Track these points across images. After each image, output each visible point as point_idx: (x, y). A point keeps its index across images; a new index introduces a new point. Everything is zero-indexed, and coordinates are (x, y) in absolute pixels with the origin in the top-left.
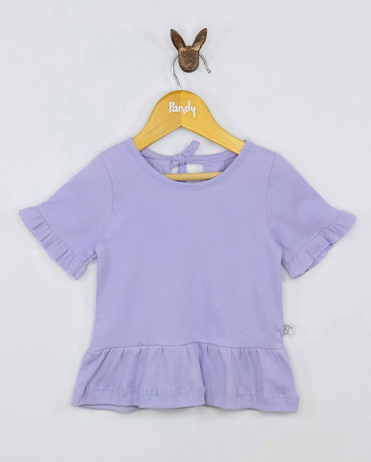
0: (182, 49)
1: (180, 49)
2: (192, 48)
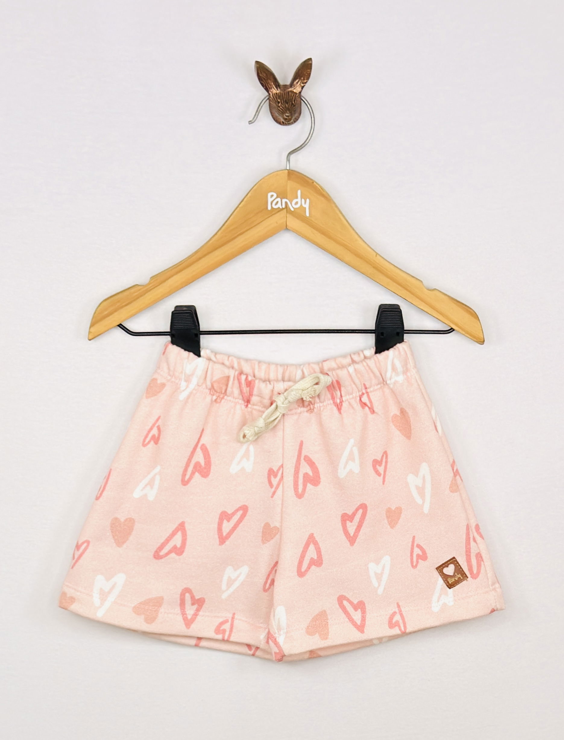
0: (275, 90)
1: (271, 91)
2: (290, 89)
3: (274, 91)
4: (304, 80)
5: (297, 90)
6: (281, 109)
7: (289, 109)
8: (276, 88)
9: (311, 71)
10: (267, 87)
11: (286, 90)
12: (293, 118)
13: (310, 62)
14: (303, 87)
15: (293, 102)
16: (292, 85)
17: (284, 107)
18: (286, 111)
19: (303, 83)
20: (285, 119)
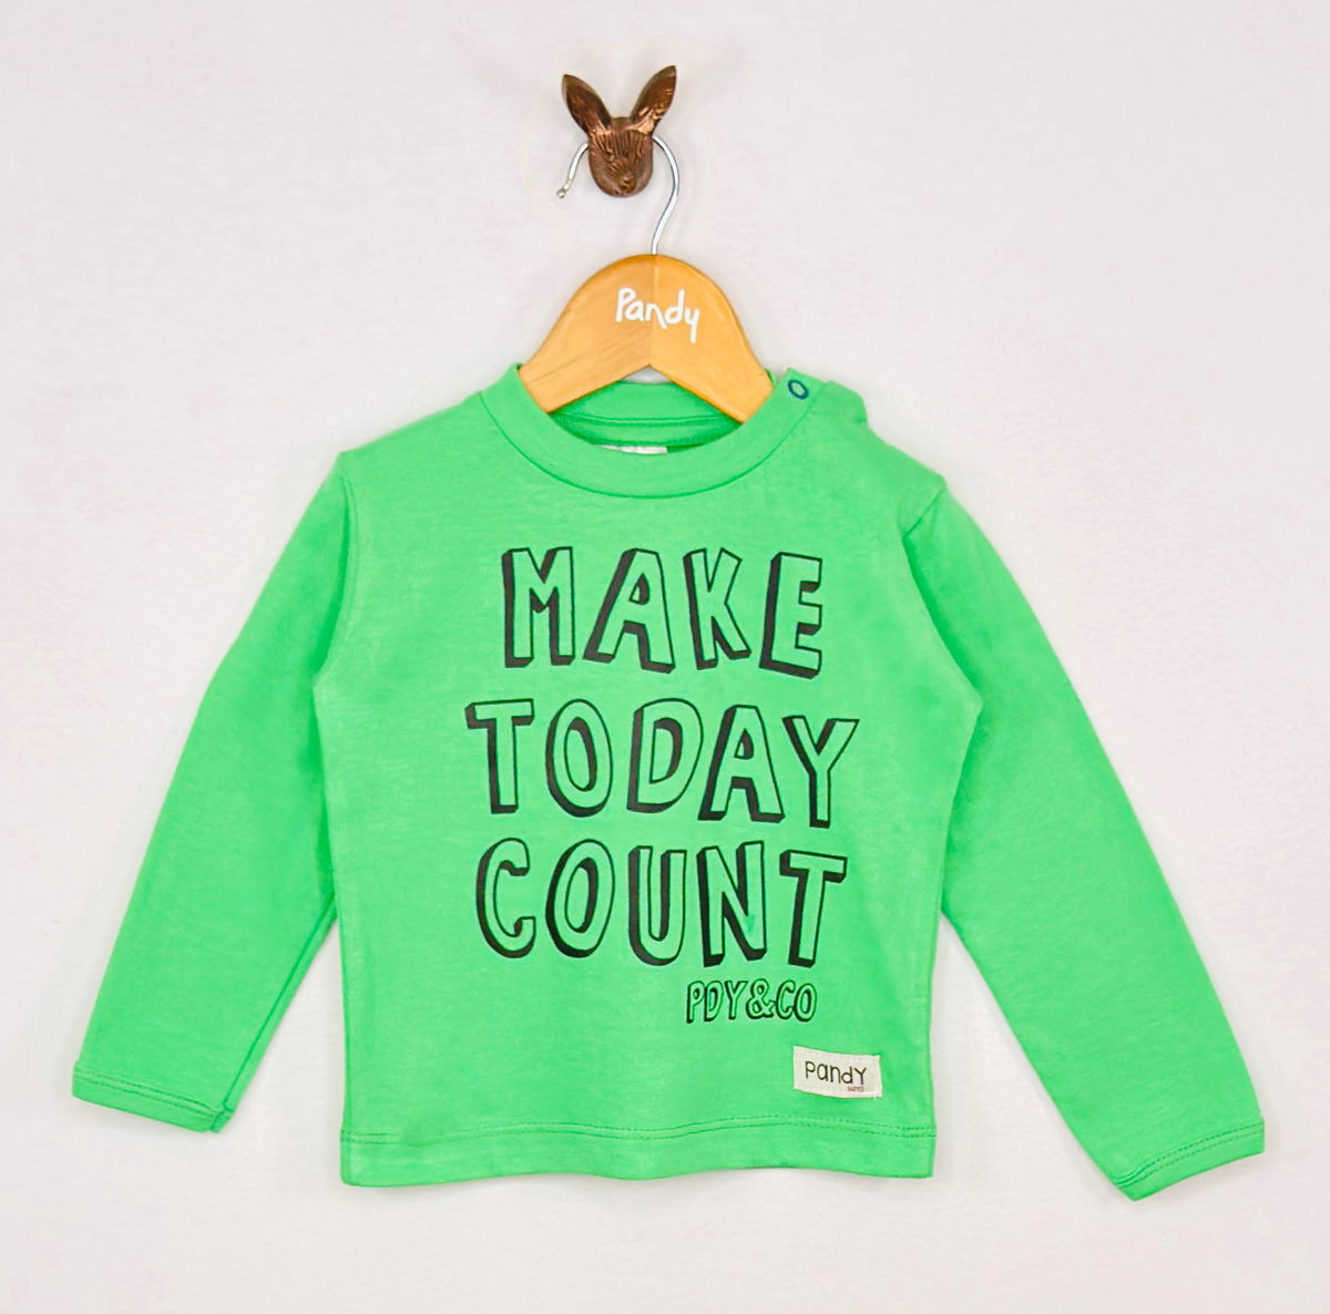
3: (601, 131)
4: (659, 108)
5: (645, 127)
6: (614, 166)
7: (630, 169)
8: (603, 123)
9: (673, 92)
10: (587, 124)
11: (621, 128)
12: (639, 185)
13: (672, 75)
14: (656, 122)
15: (638, 153)
16: (635, 117)
17: (621, 164)
18: (625, 172)
19: (657, 115)
20: (623, 188)
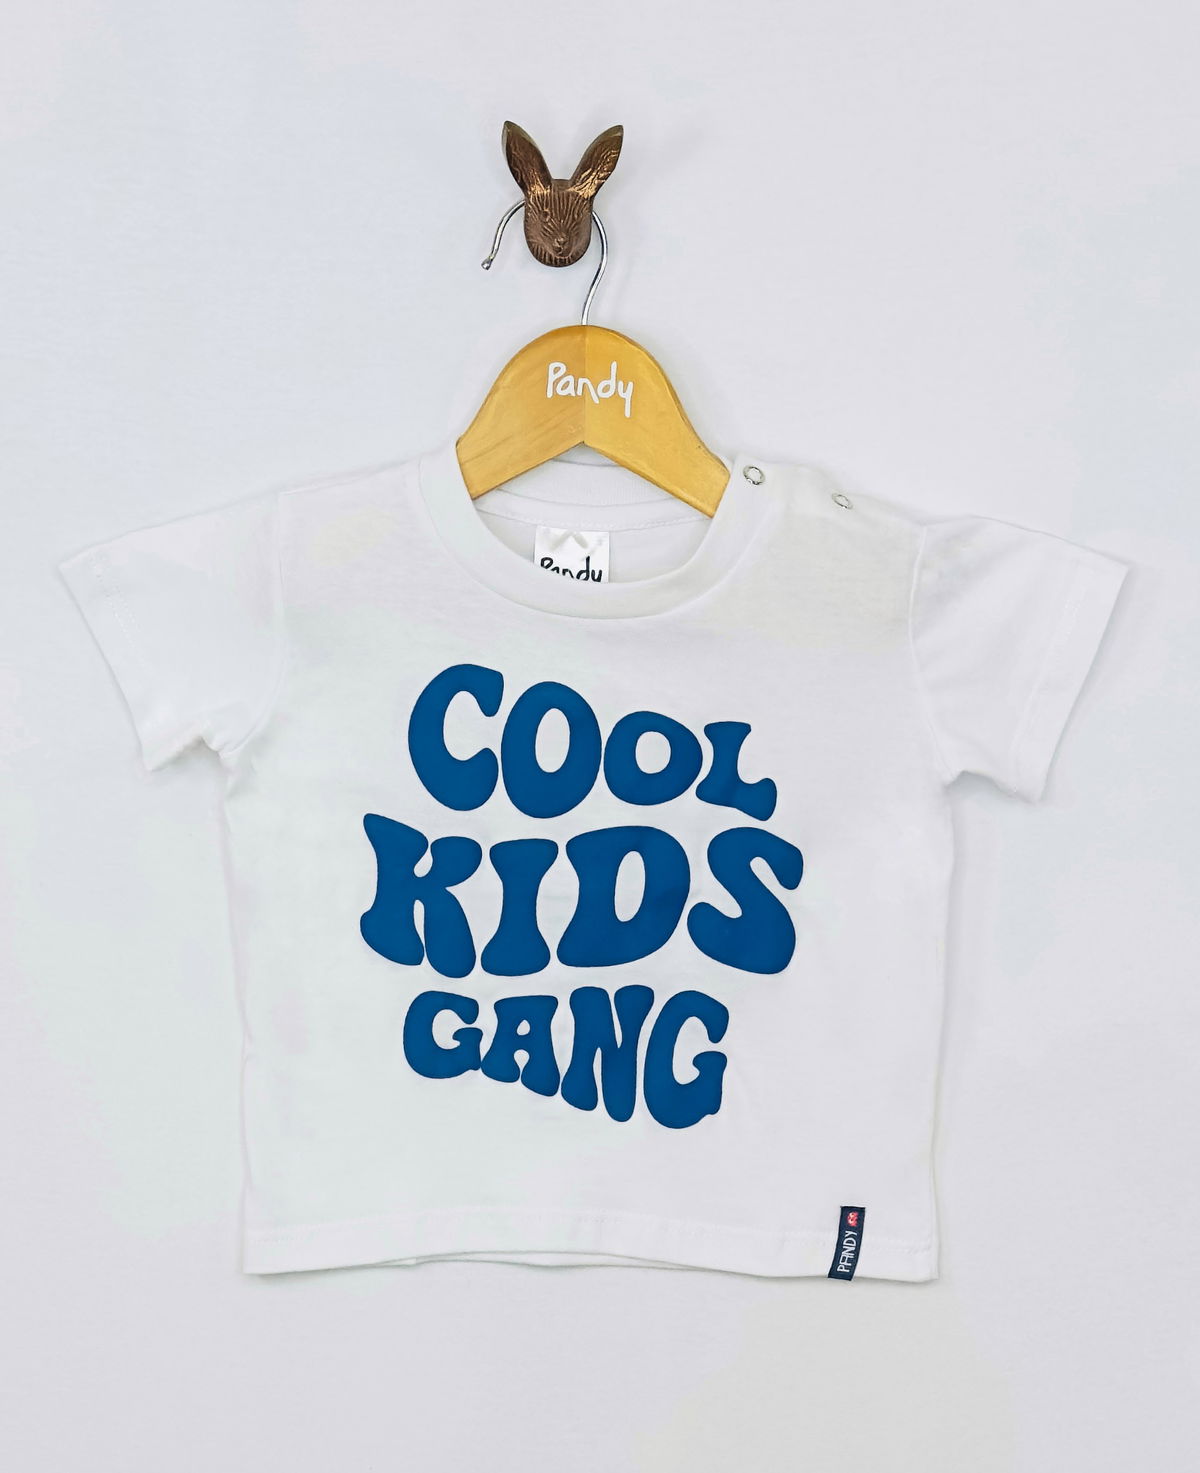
0: (539, 189)
1: (532, 188)
2: (571, 189)
4: (603, 170)
5: (588, 191)
6: (549, 227)
8: (543, 184)
9: (618, 155)
10: (524, 180)
11: (562, 190)
12: (573, 250)
15: (576, 216)
16: (576, 180)
17: (555, 224)
18: (560, 231)
19: (600, 178)
20: (557, 251)
